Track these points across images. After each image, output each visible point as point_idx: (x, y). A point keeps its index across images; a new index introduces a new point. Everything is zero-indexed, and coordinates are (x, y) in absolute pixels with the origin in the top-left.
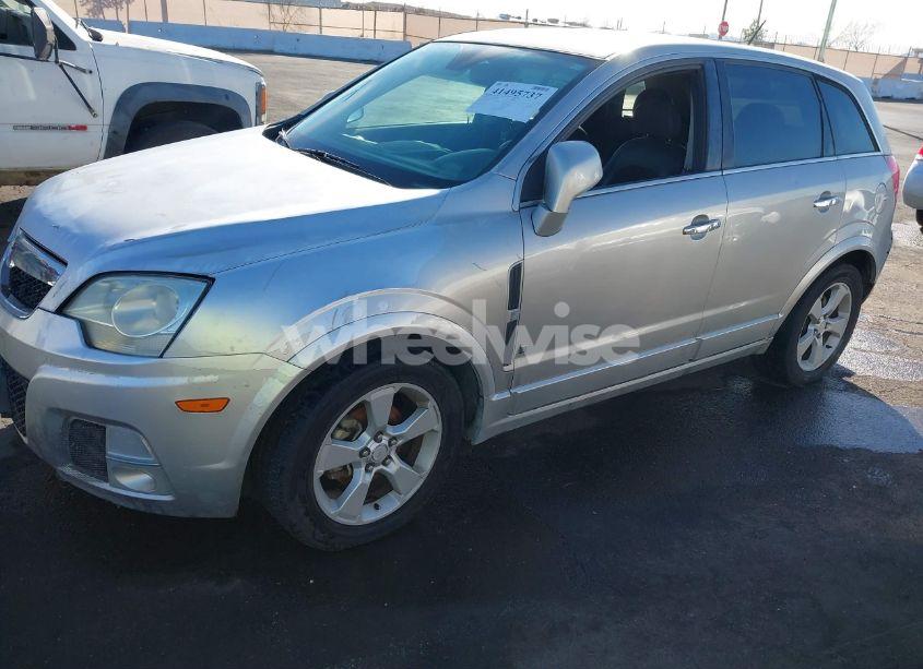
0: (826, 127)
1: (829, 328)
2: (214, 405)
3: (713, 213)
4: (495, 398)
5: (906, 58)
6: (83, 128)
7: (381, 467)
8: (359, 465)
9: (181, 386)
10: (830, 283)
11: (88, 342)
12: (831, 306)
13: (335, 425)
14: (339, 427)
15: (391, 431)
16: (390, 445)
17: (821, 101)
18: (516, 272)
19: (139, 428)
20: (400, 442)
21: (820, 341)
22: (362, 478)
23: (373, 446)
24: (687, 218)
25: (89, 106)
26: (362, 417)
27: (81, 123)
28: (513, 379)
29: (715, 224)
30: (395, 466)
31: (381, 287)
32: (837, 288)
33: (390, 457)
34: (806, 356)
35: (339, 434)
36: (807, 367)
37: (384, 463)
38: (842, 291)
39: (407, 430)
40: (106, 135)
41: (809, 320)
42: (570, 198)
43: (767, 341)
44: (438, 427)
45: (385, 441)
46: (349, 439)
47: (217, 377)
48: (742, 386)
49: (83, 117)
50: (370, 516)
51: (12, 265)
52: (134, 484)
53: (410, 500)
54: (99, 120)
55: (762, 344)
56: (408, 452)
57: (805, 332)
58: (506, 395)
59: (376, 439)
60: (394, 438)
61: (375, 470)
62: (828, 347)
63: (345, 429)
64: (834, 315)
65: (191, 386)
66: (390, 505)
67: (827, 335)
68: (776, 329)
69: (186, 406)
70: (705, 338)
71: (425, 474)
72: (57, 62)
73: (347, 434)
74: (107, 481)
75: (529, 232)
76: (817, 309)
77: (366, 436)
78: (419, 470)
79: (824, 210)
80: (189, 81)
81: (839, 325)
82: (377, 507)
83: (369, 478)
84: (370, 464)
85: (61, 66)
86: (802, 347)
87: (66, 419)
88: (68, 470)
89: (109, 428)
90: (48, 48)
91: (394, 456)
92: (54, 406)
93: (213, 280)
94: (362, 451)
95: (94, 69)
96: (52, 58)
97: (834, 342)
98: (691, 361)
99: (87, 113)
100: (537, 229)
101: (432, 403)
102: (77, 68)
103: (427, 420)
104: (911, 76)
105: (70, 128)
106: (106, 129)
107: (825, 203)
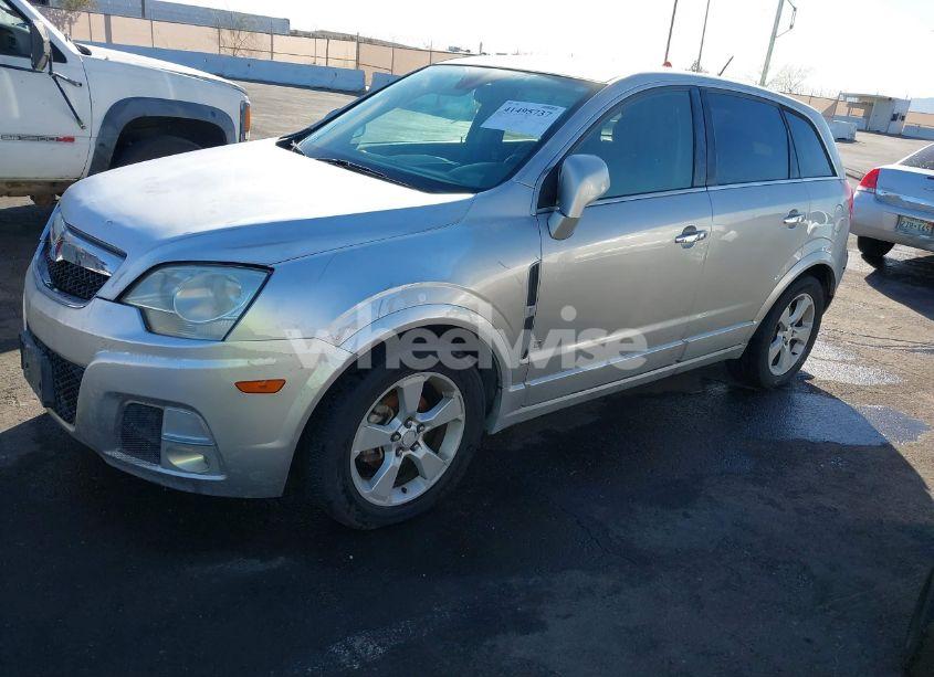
0: (792, 151)
1: (796, 336)
2: (272, 386)
3: (702, 224)
4: (512, 389)
5: (837, 101)
6: (71, 140)
7: (410, 452)
8: (390, 448)
9: (241, 369)
10: (797, 294)
11: (148, 328)
12: (798, 315)
13: (370, 410)
14: (373, 412)
15: (420, 418)
16: (418, 431)
17: (787, 128)
18: (535, 271)
19: (198, 409)
20: (427, 429)
21: (787, 348)
22: (393, 462)
23: (403, 431)
24: (679, 229)
25: (78, 118)
26: (394, 403)
27: (68, 135)
28: (527, 372)
29: (702, 235)
30: (422, 452)
31: (421, 280)
32: (802, 298)
33: (417, 443)
34: (776, 361)
35: (374, 418)
36: (777, 371)
37: (413, 449)
38: (806, 301)
39: (435, 417)
40: (93, 148)
41: (778, 329)
42: (583, 205)
43: (743, 346)
44: (462, 417)
45: (414, 428)
46: (382, 423)
47: (275, 361)
48: (719, 389)
49: (70, 128)
50: (398, 499)
51: (60, 258)
52: (186, 464)
53: (435, 485)
54: (86, 133)
55: (738, 349)
56: (434, 439)
57: (775, 338)
58: (521, 387)
59: (406, 425)
60: (422, 425)
61: (404, 454)
62: (794, 354)
63: (379, 414)
64: (799, 324)
65: (252, 368)
66: (417, 489)
67: (793, 342)
68: (750, 336)
69: (246, 387)
70: (691, 340)
71: (449, 461)
72: (50, 73)
73: (380, 419)
74: (159, 463)
75: (546, 236)
76: (786, 318)
77: (397, 421)
78: (443, 456)
79: (792, 226)
80: (172, 97)
81: (803, 334)
82: (404, 491)
83: (398, 462)
84: (400, 448)
85: (54, 78)
86: (773, 353)
87: (122, 403)
88: (116, 455)
89: (167, 410)
90: (44, 59)
91: (421, 442)
92: (112, 390)
93: (272, 270)
94: (393, 436)
95: (84, 83)
96: (47, 69)
97: (800, 349)
98: (678, 362)
99: (76, 125)
100: (553, 232)
101: (457, 393)
102: (68, 81)
103: (452, 409)
104: (842, 118)
105: (58, 140)
106: (93, 141)
107: (793, 220)
